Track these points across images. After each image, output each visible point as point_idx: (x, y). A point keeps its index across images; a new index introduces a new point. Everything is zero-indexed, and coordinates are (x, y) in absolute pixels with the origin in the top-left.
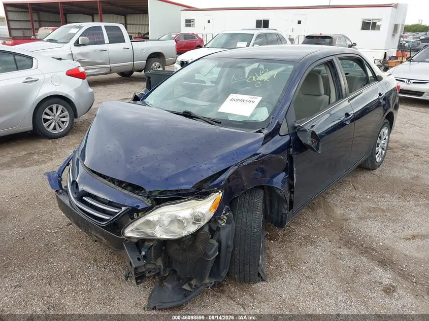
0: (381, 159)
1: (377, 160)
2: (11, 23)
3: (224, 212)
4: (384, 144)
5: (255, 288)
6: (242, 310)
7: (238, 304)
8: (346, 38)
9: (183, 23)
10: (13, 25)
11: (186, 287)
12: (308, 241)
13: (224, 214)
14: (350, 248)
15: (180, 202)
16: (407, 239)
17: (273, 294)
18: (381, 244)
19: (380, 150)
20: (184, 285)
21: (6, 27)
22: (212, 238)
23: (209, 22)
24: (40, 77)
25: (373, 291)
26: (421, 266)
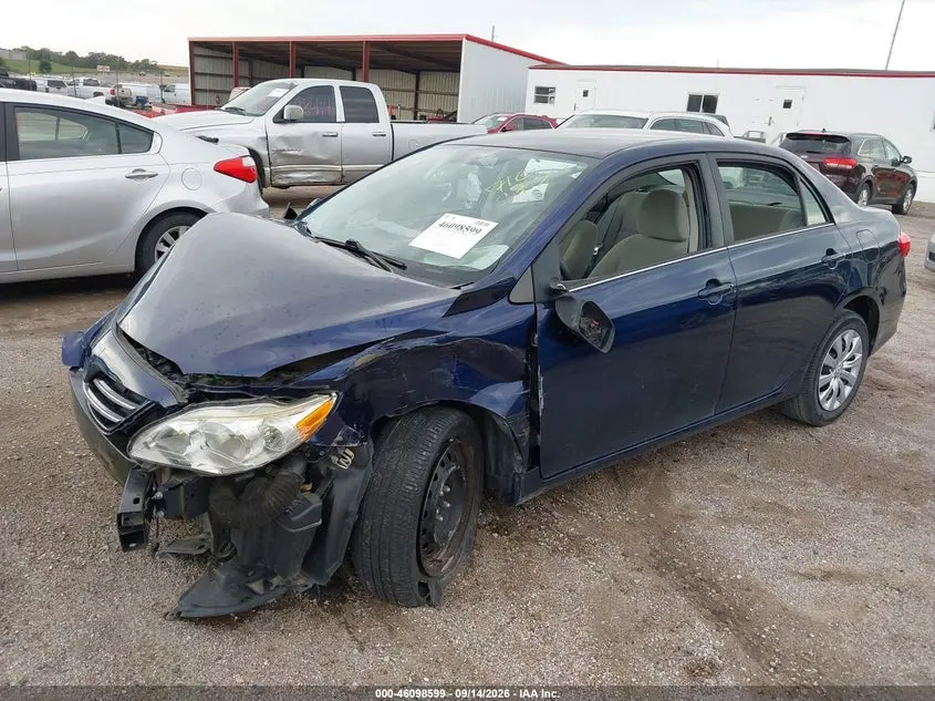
0: (837, 405)
1: (827, 406)
2: (198, 78)
3: (339, 438)
4: (849, 370)
5: (405, 616)
6: (356, 651)
7: (354, 639)
8: (884, 141)
9: (531, 94)
10: (202, 83)
11: (257, 587)
12: (577, 545)
13: (339, 442)
14: (662, 575)
15: (240, 404)
16: (810, 577)
17: (438, 633)
18: (739, 577)
19: (834, 384)
20: (254, 581)
21: (188, 86)
22: (313, 491)
23: (586, 94)
24: (162, 171)
25: (660, 666)
26: (809, 636)
